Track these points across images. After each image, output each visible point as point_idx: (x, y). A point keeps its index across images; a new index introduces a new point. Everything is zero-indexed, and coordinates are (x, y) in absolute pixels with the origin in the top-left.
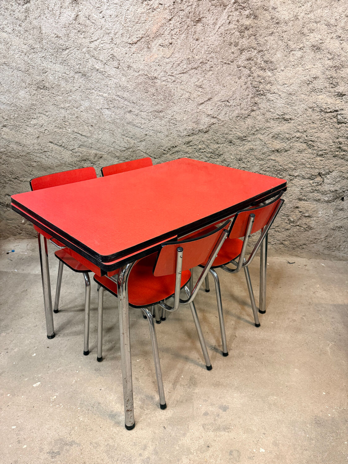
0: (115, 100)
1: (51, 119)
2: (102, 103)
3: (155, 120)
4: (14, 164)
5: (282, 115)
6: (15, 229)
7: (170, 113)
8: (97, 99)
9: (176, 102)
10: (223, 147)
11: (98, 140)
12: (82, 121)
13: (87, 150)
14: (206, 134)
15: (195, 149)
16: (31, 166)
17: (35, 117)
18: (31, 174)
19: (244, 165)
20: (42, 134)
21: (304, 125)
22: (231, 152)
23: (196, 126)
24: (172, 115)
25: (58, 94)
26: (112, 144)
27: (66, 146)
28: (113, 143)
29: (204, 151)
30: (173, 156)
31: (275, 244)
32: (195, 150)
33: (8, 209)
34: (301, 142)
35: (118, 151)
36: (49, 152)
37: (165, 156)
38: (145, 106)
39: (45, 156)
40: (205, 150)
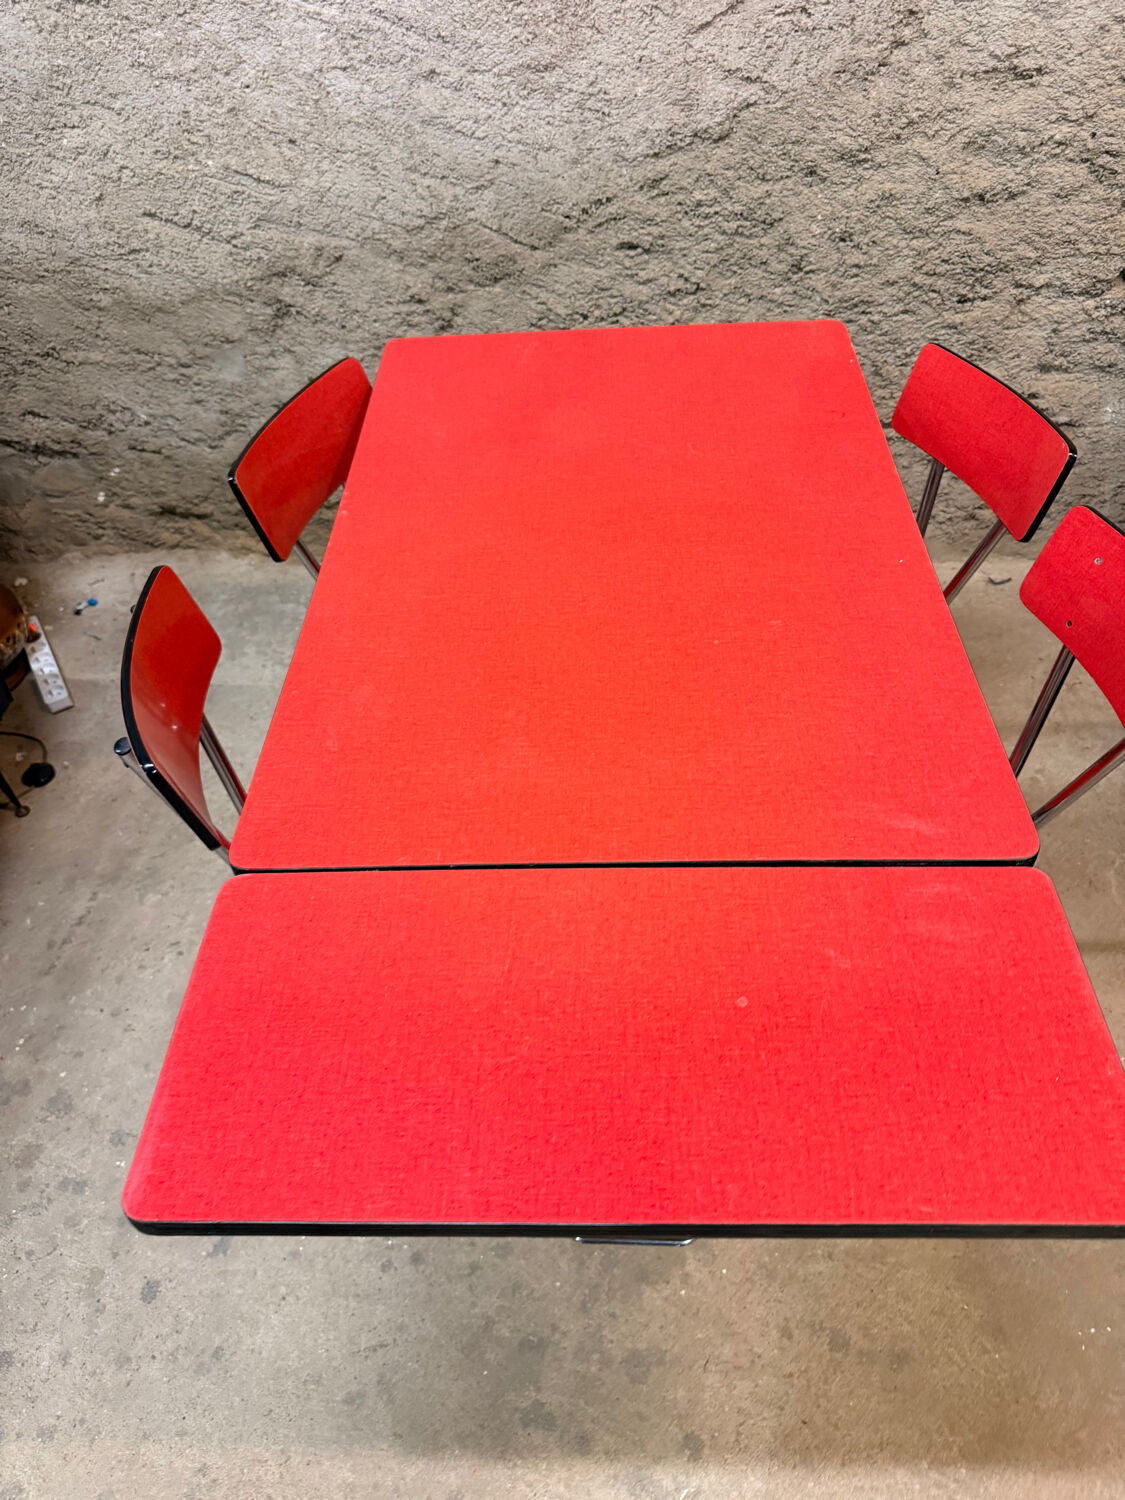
0: (368, 31)
1: (134, 124)
2: (319, 46)
3: (528, 103)
4: (32, 302)
5: (1009, 56)
6: (79, 524)
7: (581, 72)
8: (301, 32)
9: (603, 26)
10: (785, 193)
11: (321, 196)
12: (253, 126)
13: (285, 236)
14: (721, 144)
15: (680, 204)
16: (94, 307)
17: (75, 120)
18: (97, 336)
19: (856, 257)
20: (110, 187)
21: (1088, 91)
22: (814, 211)
23: (680, 118)
24: (592, 78)
25: (147, 18)
26: (373, 207)
27: (209, 226)
28: (378, 201)
29: (712, 210)
30: (601, 236)
31: (950, 519)
32: (679, 208)
33: (42, 459)
34: (1071, 160)
35: (397, 229)
36: (147, 250)
37: (570, 236)
38: (485, 50)
39: (138, 266)
40: (717, 209)
